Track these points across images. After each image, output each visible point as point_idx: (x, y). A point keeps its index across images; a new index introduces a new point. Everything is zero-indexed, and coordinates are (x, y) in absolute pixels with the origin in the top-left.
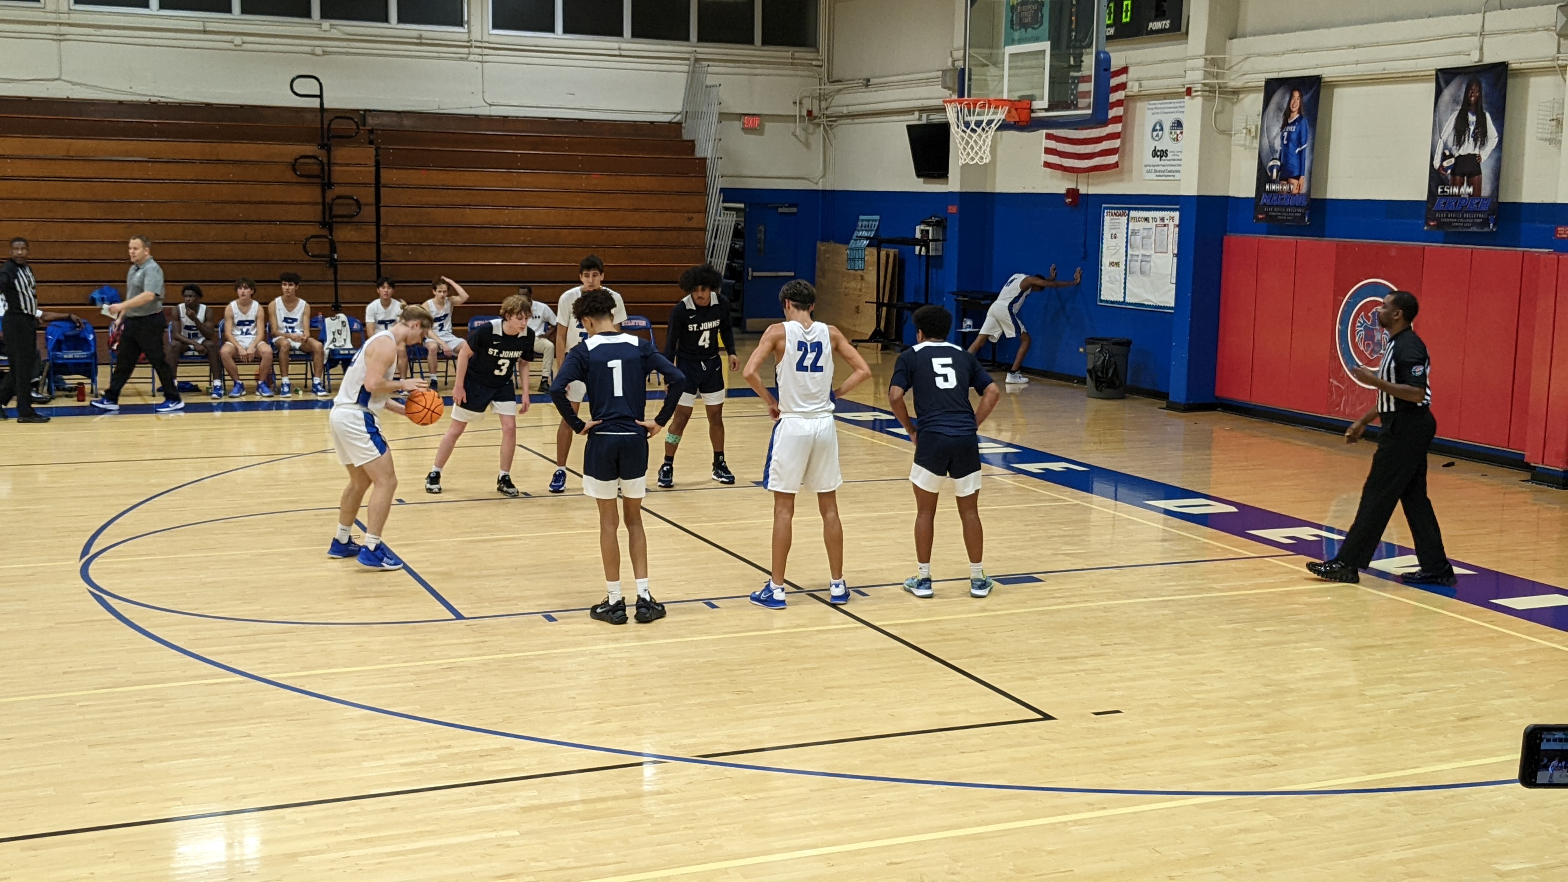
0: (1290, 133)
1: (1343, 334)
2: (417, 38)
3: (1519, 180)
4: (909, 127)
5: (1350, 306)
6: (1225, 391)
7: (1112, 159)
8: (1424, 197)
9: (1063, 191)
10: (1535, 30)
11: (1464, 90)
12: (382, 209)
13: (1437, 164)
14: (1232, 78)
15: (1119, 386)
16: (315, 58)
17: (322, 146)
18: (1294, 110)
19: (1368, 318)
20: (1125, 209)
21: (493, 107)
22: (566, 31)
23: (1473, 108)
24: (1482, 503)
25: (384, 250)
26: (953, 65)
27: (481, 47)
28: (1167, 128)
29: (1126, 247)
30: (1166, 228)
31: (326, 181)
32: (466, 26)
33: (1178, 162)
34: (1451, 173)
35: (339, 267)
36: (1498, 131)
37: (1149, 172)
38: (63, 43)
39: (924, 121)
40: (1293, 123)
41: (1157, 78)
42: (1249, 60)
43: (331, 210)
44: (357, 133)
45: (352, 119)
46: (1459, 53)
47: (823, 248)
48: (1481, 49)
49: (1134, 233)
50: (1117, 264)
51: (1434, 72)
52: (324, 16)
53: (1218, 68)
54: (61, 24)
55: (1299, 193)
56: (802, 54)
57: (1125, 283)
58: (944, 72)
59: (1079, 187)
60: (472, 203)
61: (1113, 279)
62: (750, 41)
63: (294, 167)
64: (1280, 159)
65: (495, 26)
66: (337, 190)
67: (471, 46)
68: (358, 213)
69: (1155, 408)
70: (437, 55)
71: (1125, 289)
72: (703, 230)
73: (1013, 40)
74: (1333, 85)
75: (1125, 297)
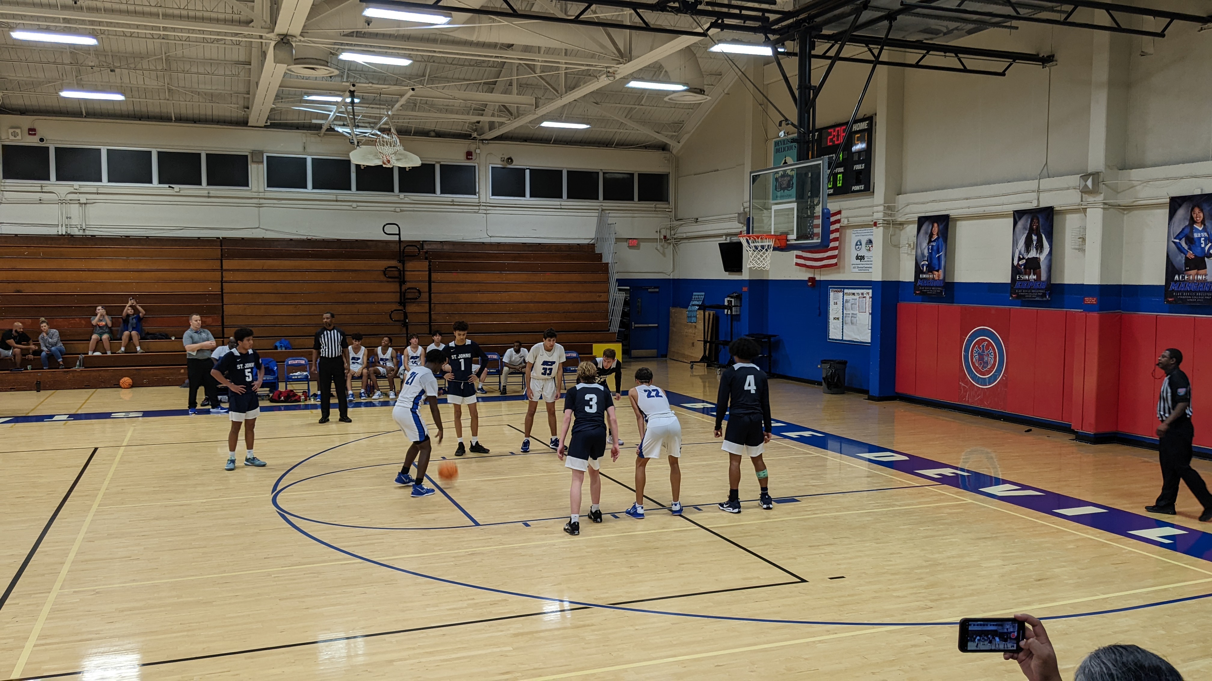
0: (932, 246)
1: (966, 358)
2: (452, 202)
3: (1062, 272)
4: (720, 244)
5: (970, 341)
6: (900, 389)
7: (833, 261)
8: (1009, 281)
9: (807, 279)
10: (1068, 189)
11: (1029, 222)
12: (432, 295)
13: (1016, 263)
14: (900, 216)
15: (840, 387)
16: (396, 213)
17: (400, 261)
18: (934, 233)
19: (980, 348)
20: (842, 288)
21: (492, 238)
22: (531, 196)
23: (1035, 232)
24: (1048, 453)
25: (433, 317)
26: (744, 211)
27: (485, 206)
28: (864, 243)
29: (843, 309)
30: (865, 299)
31: (402, 280)
32: (478, 195)
33: (871, 263)
34: (1024, 268)
35: (409, 327)
36: (1049, 243)
37: (854, 268)
38: (261, 209)
39: (728, 241)
40: (934, 241)
41: (857, 217)
42: (909, 206)
43: (404, 296)
44: (418, 254)
45: (416, 246)
46: (1026, 202)
47: (673, 310)
48: (1038, 199)
49: (847, 301)
50: (838, 319)
51: (1012, 212)
52: (400, 191)
53: (891, 211)
54: (260, 198)
55: (939, 279)
56: (661, 205)
57: (843, 329)
58: (739, 214)
59: (815, 276)
60: (481, 290)
61: (836, 327)
62: (632, 199)
63: (385, 272)
64: (927, 261)
65: (493, 195)
66: (408, 285)
67: (480, 206)
68: (419, 297)
69: (862, 399)
70: (462, 210)
71: (843, 332)
72: (608, 302)
73: (777, 197)
74: (956, 220)
75: (842, 337)
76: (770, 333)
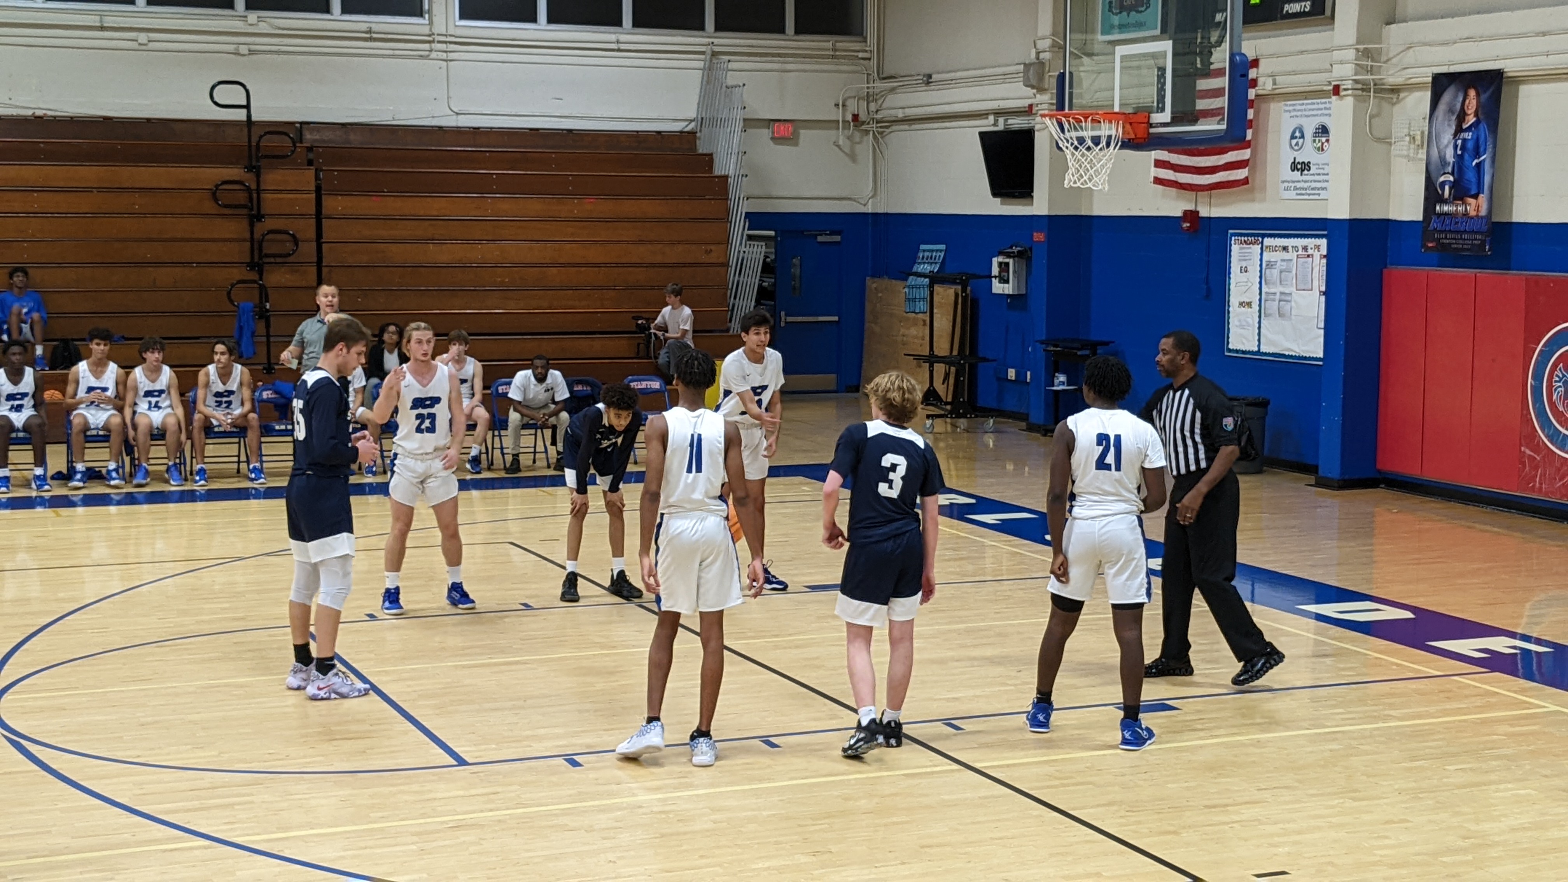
0: (1464, 141)
1: (1537, 391)
2: (366, 32)
4: (982, 135)
5: (1545, 356)
6: (1388, 464)
7: (1240, 174)
9: (1179, 214)
12: (324, 246)
14: (1391, 72)
15: (1254, 459)
16: (239, 58)
17: (250, 168)
18: (1469, 112)
20: (1258, 235)
21: (460, 117)
22: (550, 20)
26: (1038, 58)
27: (445, 42)
28: (1309, 133)
29: (1260, 283)
30: (1310, 259)
31: (254, 212)
32: (427, 16)
33: (1325, 177)
35: (272, 319)
37: (1286, 189)
39: (1001, 127)
40: (1469, 129)
41: (1295, 73)
42: (1411, 50)
43: (260, 249)
44: (293, 152)
45: (287, 135)
47: (874, 285)
50: (1249, 304)
52: (249, 7)
53: (1372, 61)
55: (1477, 216)
56: (845, 43)
57: (1259, 328)
58: (1027, 66)
59: (1199, 209)
60: (436, 237)
61: (1244, 323)
62: (781, 29)
63: (214, 194)
64: (1452, 174)
65: (462, 17)
66: (269, 224)
67: (433, 41)
68: (294, 251)
69: (1301, 485)
70: (391, 52)
71: (1259, 334)
72: (726, 265)
73: (1112, 27)
74: (1517, 81)
75: (1259, 346)
76: (1094, 337)
